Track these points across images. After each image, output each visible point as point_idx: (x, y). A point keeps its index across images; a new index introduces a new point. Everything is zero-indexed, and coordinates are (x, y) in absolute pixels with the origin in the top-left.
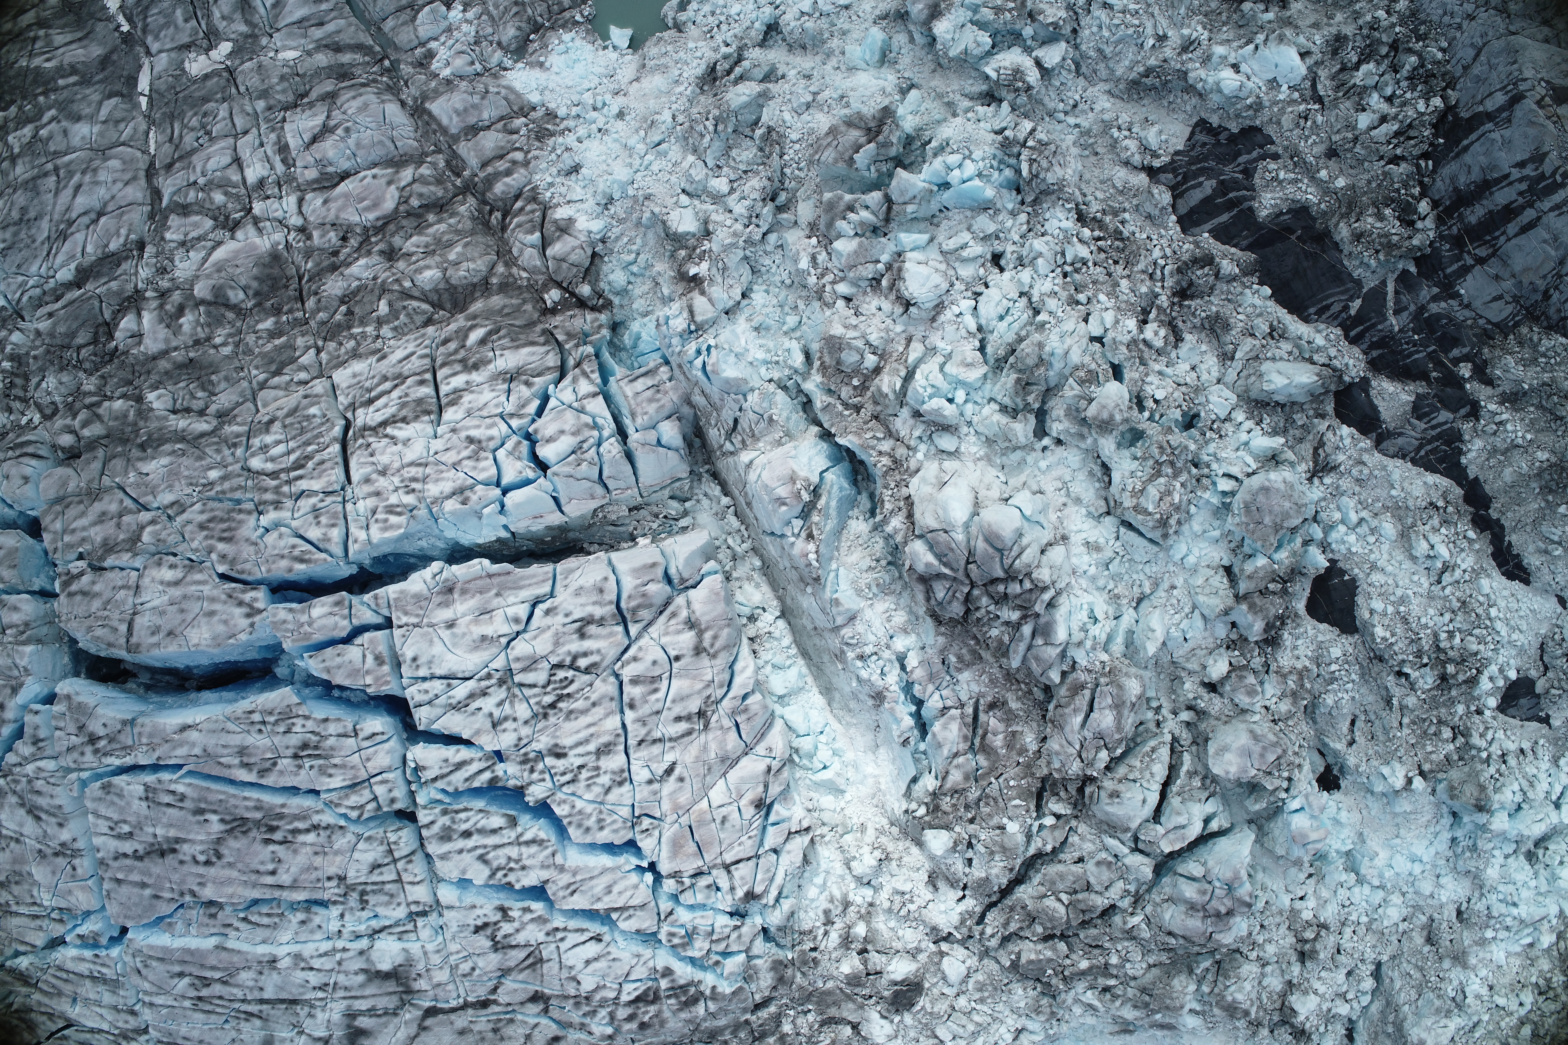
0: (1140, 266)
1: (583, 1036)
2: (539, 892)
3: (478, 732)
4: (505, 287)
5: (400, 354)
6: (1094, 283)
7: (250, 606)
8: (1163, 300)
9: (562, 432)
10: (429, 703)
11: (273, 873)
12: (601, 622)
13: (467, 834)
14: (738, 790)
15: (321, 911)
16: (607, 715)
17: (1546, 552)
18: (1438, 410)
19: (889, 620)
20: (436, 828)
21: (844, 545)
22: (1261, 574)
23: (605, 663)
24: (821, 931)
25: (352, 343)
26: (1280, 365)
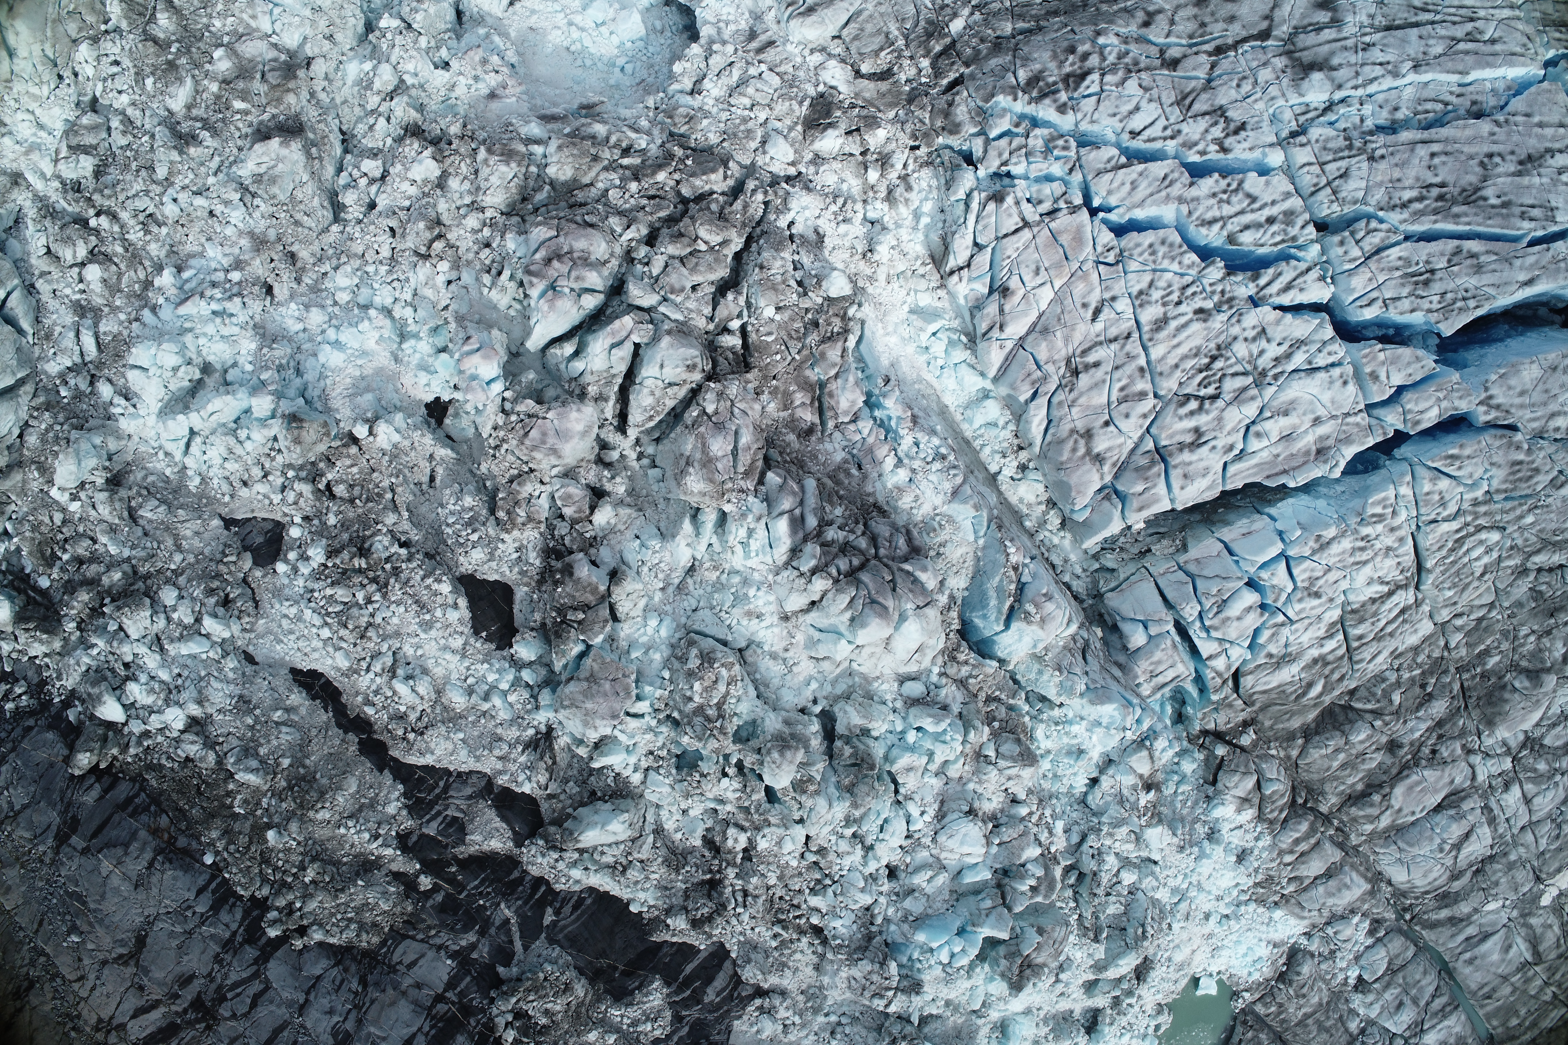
0: (761, 901)
1: (1123, 30)
2: (1197, 172)
3: (1278, 322)
4: (1291, 737)
5: (1380, 659)
6: (800, 874)
7: (1490, 406)
8: (731, 873)
9: (1239, 619)
10: (1325, 343)
11: (1433, 155)
12: (1182, 447)
13: (1271, 221)
14: (1028, 303)
15: (1381, 122)
16: (1163, 358)
17: (288, 710)
18: (439, 833)
19: (917, 498)
20: (1300, 222)
21: (970, 563)
22: (597, 628)
23: (1172, 407)
24: (911, 168)
25: (1419, 660)
26: (611, 839)
